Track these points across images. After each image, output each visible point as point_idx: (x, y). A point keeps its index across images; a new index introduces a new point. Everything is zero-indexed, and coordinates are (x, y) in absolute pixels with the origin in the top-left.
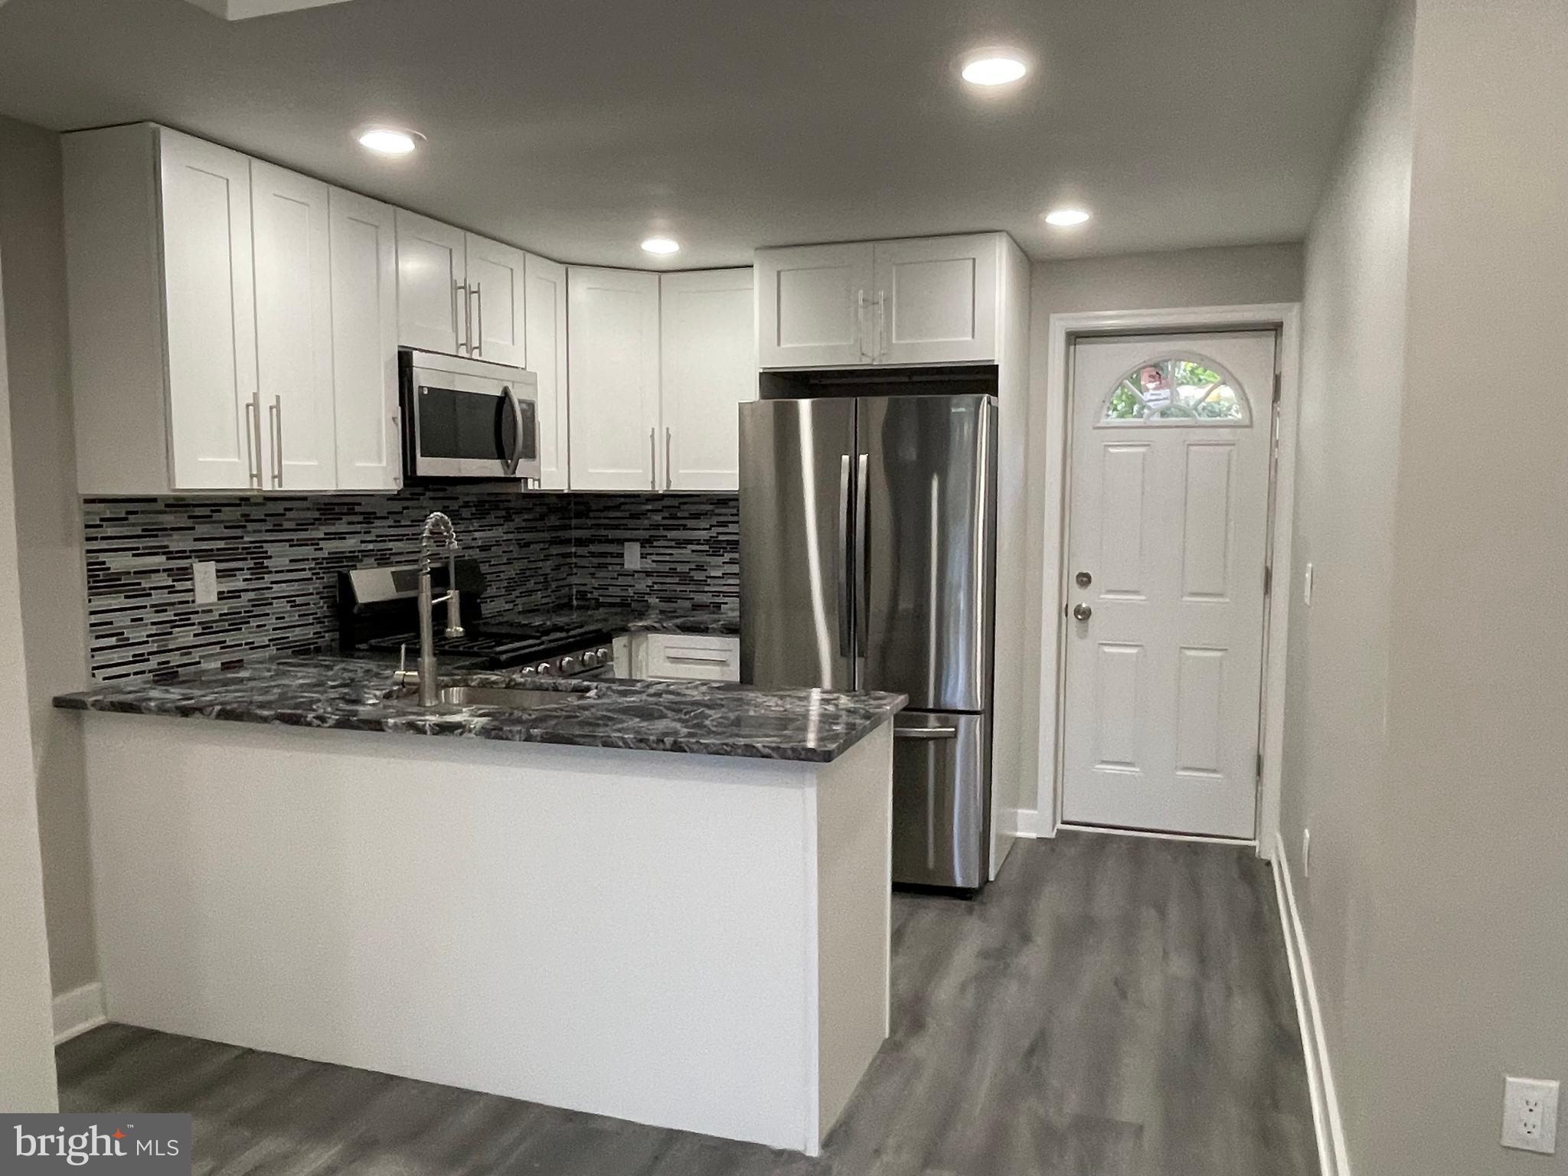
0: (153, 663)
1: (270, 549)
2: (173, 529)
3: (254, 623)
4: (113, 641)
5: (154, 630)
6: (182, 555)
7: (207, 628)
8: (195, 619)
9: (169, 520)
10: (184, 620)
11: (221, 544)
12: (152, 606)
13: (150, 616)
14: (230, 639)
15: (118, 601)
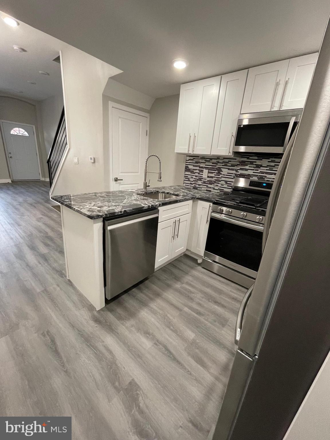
0: (193, 185)
1: (223, 169)
2: (201, 162)
3: (216, 184)
4: (187, 180)
5: (194, 180)
6: (202, 167)
7: (204, 182)
8: (202, 180)
9: (201, 161)
10: (200, 179)
11: (211, 167)
12: (195, 176)
13: (194, 177)
14: (209, 186)
15: (189, 173)
